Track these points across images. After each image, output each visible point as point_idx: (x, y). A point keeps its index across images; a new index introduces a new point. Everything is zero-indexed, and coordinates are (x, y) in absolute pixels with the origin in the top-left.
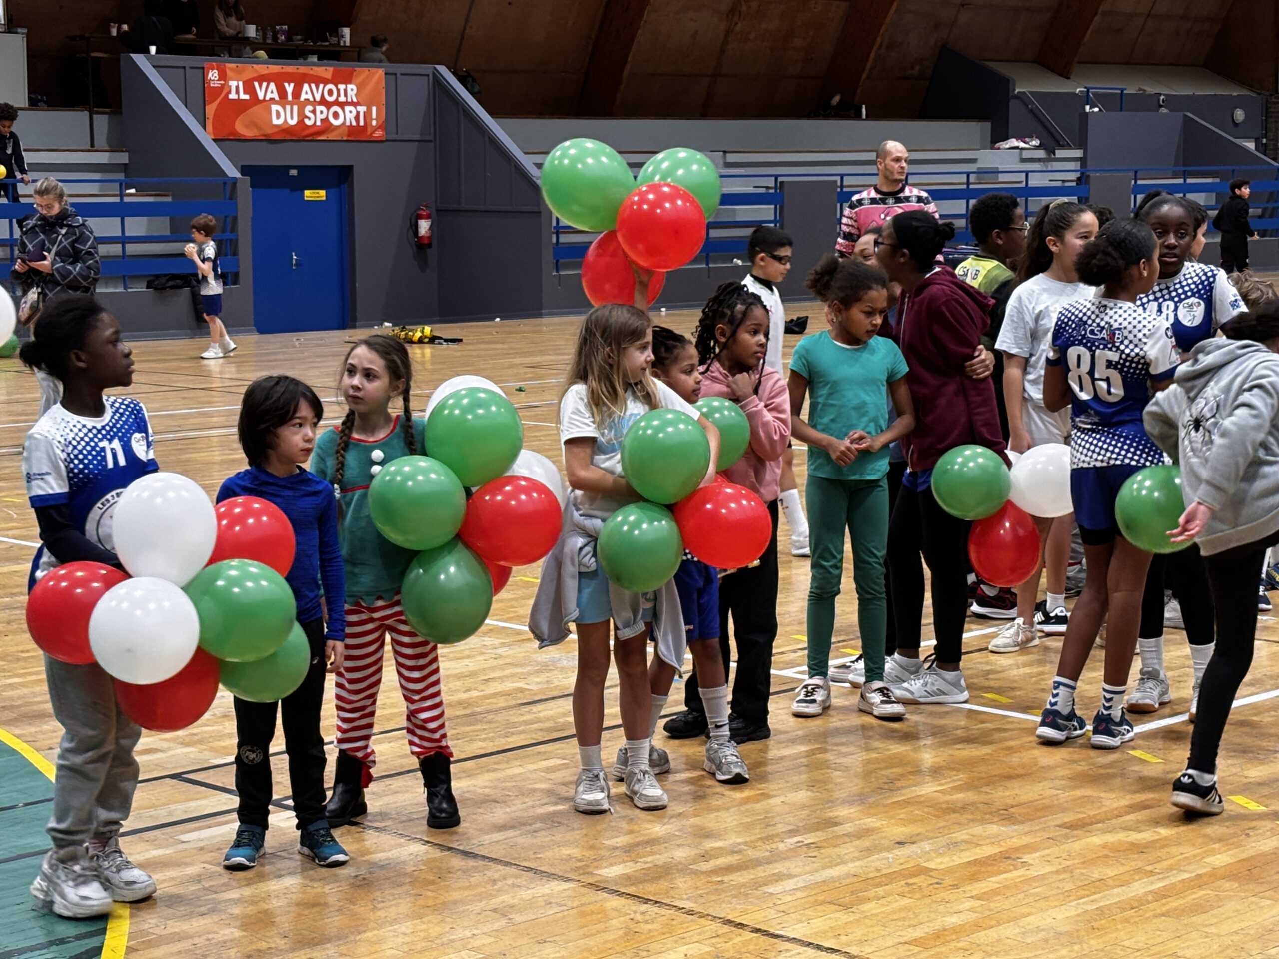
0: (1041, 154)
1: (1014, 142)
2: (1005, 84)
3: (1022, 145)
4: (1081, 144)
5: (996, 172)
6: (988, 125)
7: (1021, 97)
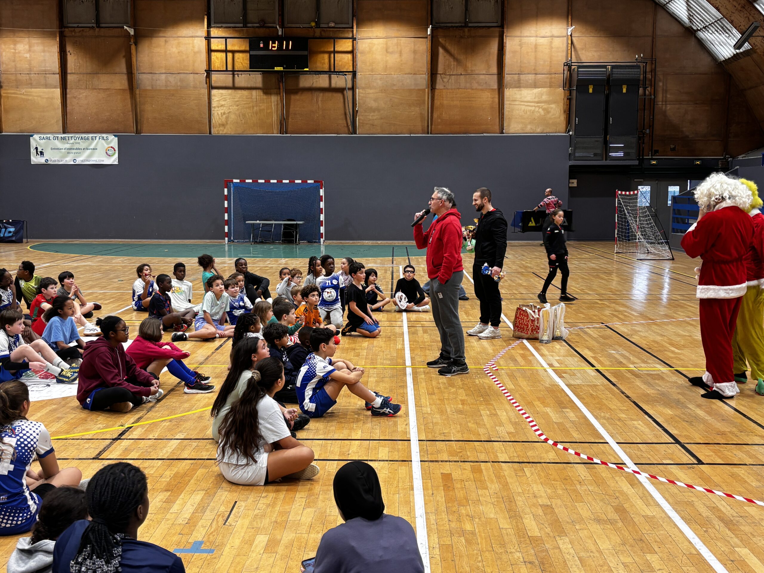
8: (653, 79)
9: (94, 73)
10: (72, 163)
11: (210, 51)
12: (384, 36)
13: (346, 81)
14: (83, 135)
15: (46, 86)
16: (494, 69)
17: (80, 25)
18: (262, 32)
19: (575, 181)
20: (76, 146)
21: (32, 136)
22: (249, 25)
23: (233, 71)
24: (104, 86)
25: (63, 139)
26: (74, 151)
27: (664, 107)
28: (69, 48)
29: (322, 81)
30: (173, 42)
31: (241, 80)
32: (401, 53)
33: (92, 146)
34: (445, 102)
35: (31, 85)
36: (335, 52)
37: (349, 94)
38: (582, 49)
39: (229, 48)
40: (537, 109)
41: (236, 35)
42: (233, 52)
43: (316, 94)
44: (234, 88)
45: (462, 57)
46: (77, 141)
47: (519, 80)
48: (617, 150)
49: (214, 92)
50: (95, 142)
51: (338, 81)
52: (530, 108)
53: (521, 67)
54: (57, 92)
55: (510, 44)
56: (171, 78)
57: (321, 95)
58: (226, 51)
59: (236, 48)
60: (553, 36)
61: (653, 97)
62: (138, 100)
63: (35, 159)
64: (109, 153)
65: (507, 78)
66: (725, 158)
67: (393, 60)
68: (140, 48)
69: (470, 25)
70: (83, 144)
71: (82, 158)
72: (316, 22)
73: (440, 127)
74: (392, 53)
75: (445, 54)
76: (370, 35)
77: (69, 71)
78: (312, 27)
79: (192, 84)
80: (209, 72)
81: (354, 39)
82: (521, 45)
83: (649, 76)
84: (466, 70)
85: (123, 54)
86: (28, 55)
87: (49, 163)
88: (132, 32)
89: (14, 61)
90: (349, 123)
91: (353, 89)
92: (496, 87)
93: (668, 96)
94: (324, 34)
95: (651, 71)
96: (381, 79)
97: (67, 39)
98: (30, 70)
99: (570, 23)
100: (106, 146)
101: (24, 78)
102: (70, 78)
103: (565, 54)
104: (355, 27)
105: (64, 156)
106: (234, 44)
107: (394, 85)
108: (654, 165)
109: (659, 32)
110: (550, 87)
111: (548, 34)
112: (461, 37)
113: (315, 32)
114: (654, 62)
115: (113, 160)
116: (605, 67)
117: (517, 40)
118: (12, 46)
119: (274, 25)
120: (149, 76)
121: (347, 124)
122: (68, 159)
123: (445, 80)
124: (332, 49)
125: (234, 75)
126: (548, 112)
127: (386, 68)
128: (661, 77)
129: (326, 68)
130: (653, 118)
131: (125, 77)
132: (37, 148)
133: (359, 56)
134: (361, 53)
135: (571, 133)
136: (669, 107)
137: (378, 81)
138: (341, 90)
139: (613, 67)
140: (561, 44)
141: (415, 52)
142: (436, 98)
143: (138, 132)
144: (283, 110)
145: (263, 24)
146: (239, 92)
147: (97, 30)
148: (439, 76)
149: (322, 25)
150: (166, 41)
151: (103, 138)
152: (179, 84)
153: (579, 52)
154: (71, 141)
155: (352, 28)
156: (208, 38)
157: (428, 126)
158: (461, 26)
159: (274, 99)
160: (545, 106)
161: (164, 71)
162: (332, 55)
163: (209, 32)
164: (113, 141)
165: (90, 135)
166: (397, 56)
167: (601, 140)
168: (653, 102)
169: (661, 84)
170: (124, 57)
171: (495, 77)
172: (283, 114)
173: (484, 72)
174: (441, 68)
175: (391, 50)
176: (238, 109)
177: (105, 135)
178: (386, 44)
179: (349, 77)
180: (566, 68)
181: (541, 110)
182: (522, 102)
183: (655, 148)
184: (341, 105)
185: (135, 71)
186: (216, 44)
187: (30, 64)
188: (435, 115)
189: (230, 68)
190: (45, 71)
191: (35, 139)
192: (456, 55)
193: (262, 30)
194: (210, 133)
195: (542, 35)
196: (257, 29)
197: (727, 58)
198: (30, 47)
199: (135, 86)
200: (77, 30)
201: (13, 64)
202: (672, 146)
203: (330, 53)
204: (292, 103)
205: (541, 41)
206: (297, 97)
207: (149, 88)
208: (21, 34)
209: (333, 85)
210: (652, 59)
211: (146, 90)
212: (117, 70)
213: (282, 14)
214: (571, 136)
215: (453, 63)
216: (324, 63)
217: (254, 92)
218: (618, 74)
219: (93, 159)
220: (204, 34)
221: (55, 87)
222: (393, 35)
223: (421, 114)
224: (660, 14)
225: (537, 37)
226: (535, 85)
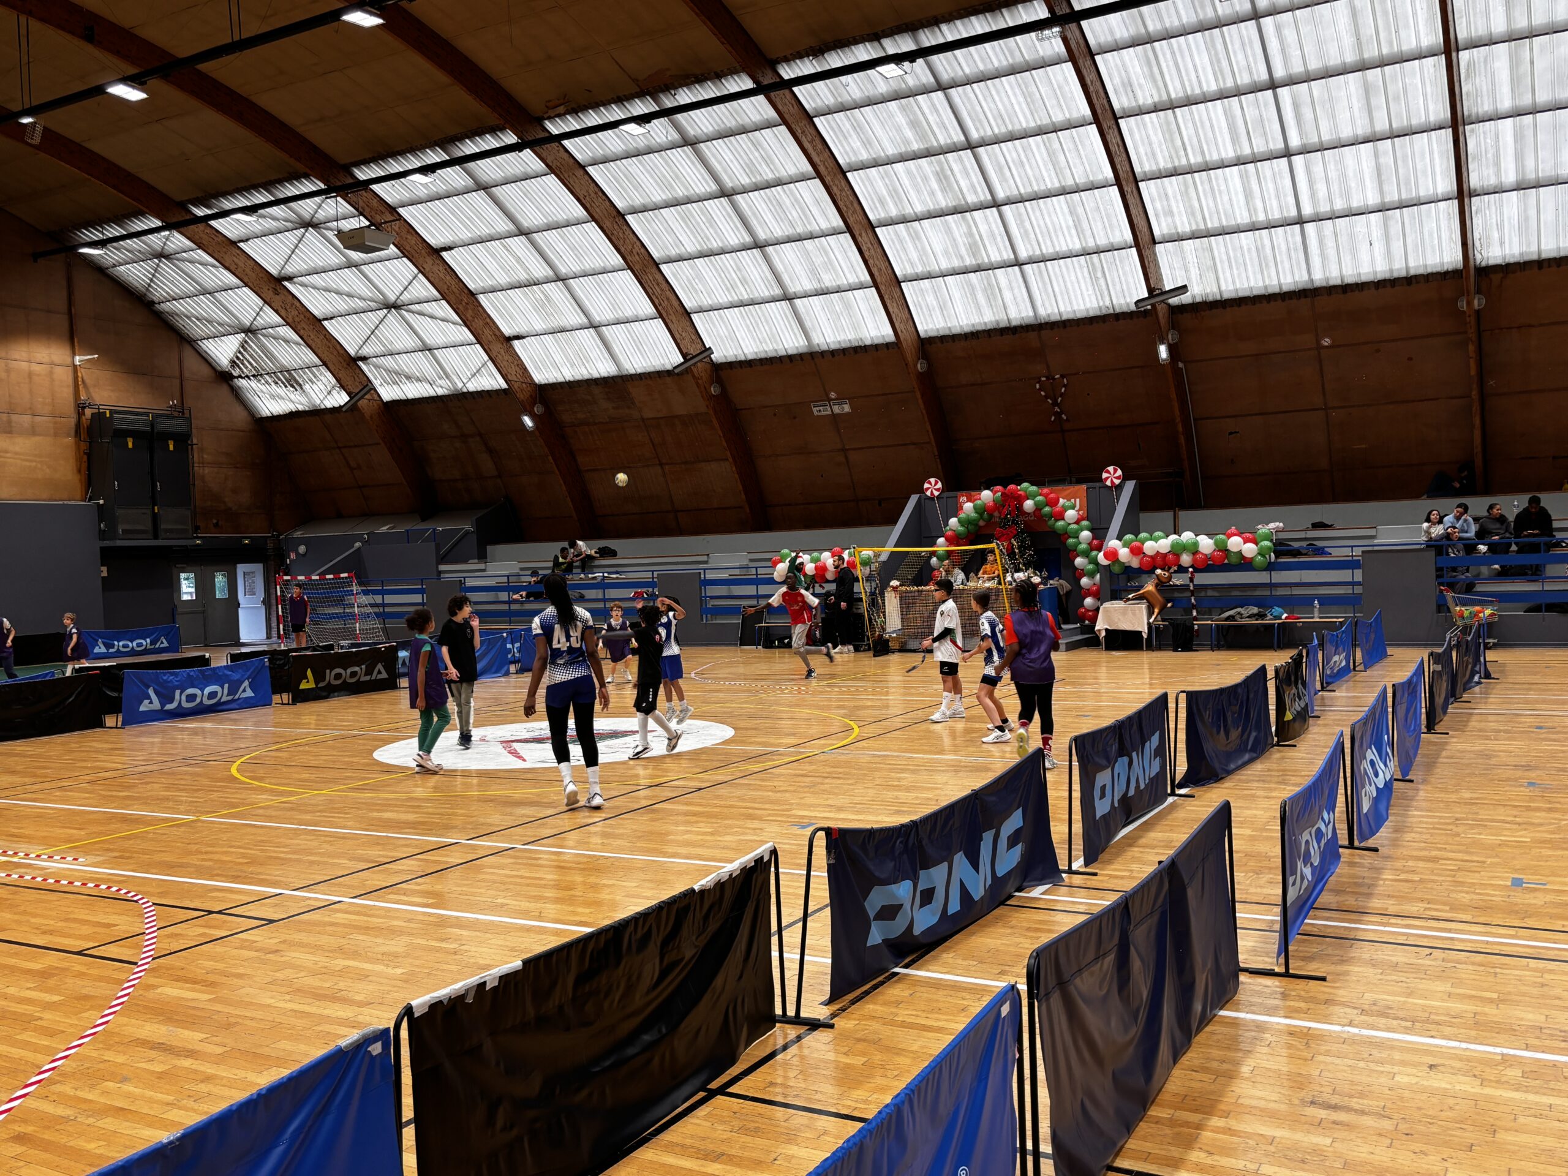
19: (106, 569)
27: (202, 471)
38: (95, 385)
40: (39, 465)
47: (9, 422)
52: (28, 464)
53: (9, 403)
60: (52, 364)
82: (7, 371)
93: (205, 456)
99: (77, 348)
103: (71, 390)
108: (198, 545)
110: (54, 435)
111: (46, 360)
116: (147, 415)
117: (2, 364)
126: (56, 471)
128: (195, 431)
135: (96, 501)
136: (207, 470)
139: (155, 416)
140: (64, 376)
153: (91, 390)
160: (50, 461)
167: (148, 511)
181: (45, 467)
182: (16, 454)
183: (197, 523)
195: (37, 360)
197: (275, 414)
205: (36, 368)
210: (184, 407)
214: (100, 505)
218: (162, 425)
224: (188, 352)
225: (30, 362)
226: (33, 431)
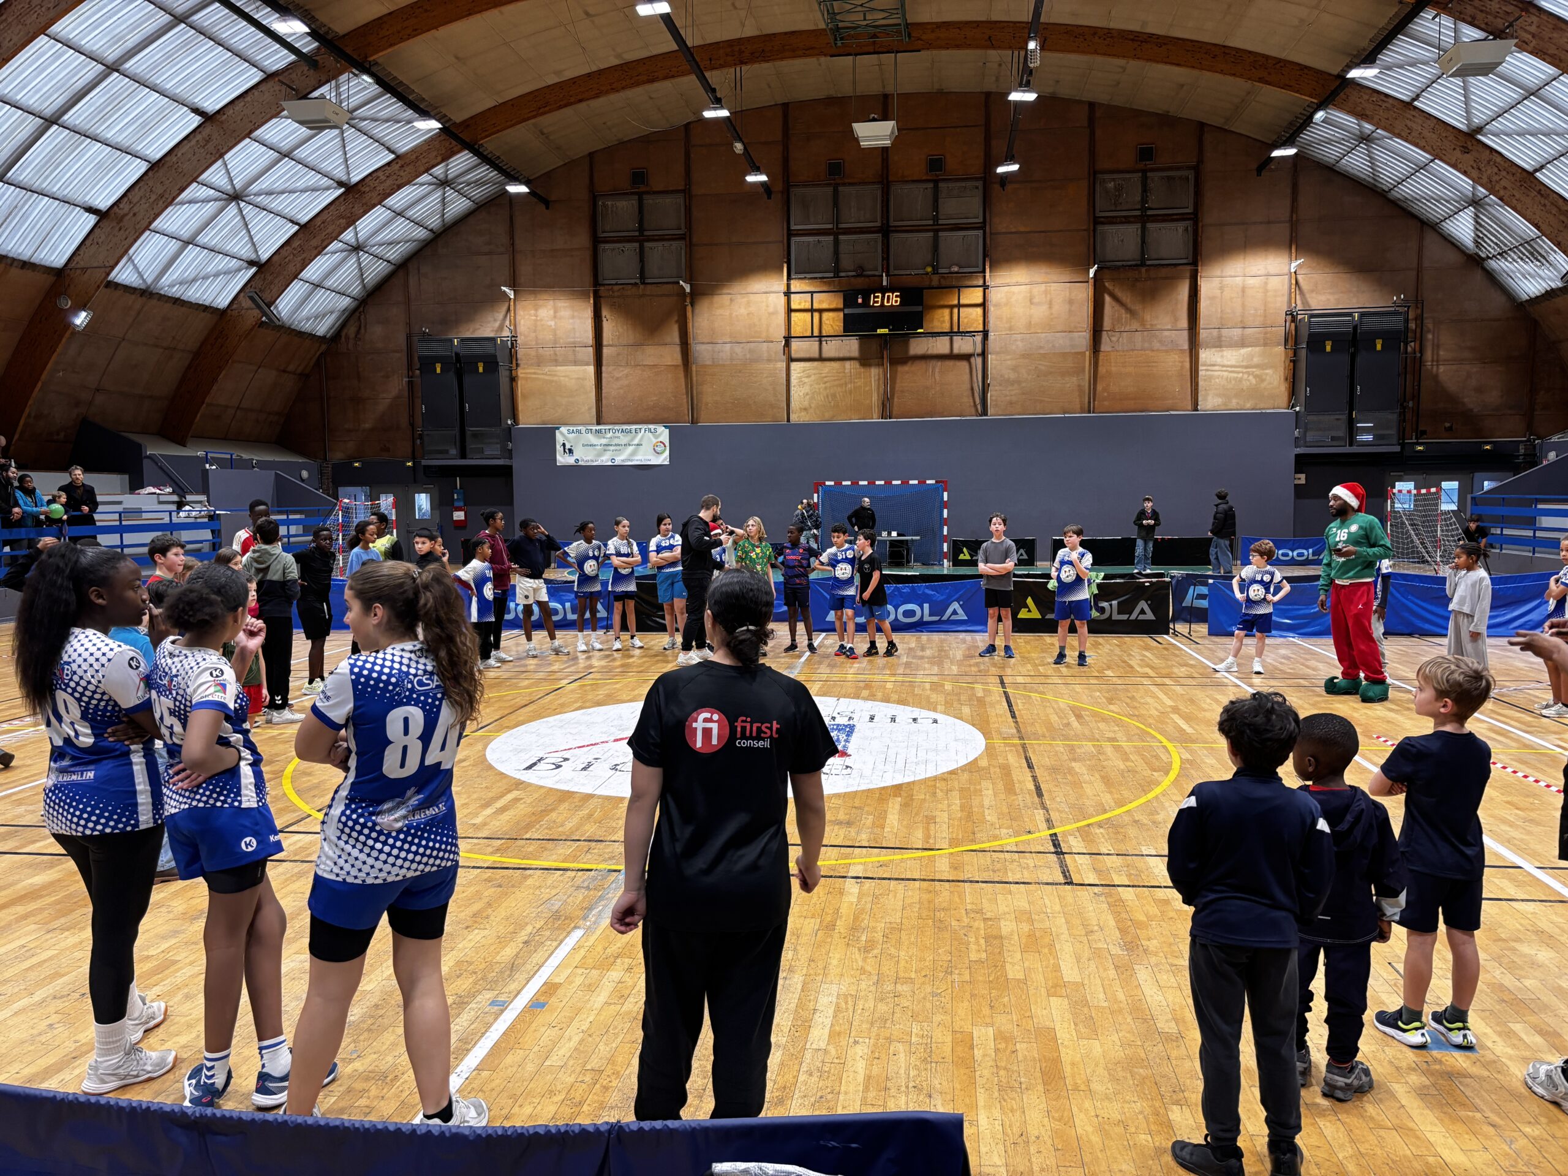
0: (175, 498)
1: (151, 489)
2: (139, 448)
3: (158, 491)
4: (205, 490)
5: (140, 511)
6: (126, 477)
7: (149, 457)
8: (1418, 330)
9: (638, 345)
10: (610, 463)
11: (790, 311)
12: (1027, 281)
13: (974, 343)
14: (625, 427)
15: (576, 363)
16: (1184, 323)
17: (620, 282)
18: (860, 283)
19: (1303, 476)
20: (616, 441)
21: (558, 428)
22: (842, 274)
23: (820, 336)
24: (649, 361)
25: (599, 432)
26: (612, 448)
27: (1435, 368)
28: (605, 313)
29: (941, 346)
30: (741, 300)
31: (831, 348)
32: (1050, 304)
33: (636, 442)
34: (1113, 369)
35: (556, 362)
36: (959, 306)
37: (979, 360)
38: (1312, 291)
39: (816, 306)
40: (1246, 376)
41: (825, 289)
42: (821, 311)
43: (933, 363)
44: (821, 359)
45: (1137, 307)
46: (617, 434)
47: (1220, 337)
48: (1366, 430)
49: (794, 366)
50: (640, 435)
51: (962, 345)
52: (1235, 375)
53: (1221, 318)
54: (591, 369)
55: (1207, 287)
56: (738, 349)
57: (939, 364)
58: (812, 310)
59: (825, 306)
60: (1268, 275)
61: (1418, 355)
62: (694, 379)
63: (562, 459)
64: (658, 449)
65: (1203, 334)
66: (1529, 440)
67: (1039, 313)
68: (697, 311)
69: (1148, 263)
70: (623, 439)
71: (623, 457)
72: (933, 267)
73: (1106, 403)
74: (1039, 304)
75: (1114, 303)
76: (1008, 281)
77: (605, 342)
78: (927, 274)
79: (765, 355)
80: (788, 339)
81: (985, 287)
82: (1222, 288)
83: (1412, 325)
84: (1143, 323)
85: (676, 318)
86: (552, 323)
87: (580, 463)
88: (688, 290)
89: (535, 331)
90: (978, 401)
91: (984, 354)
92: (1186, 346)
93: (1441, 353)
94: (944, 283)
95: (1416, 319)
96: (1022, 340)
97: (602, 300)
98: (555, 342)
99: (1294, 255)
100: (654, 441)
101: (548, 352)
102: (606, 351)
103: (1286, 298)
104: (988, 270)
105: (600, 455)
106: (823, 301)
107: (1041, 348)
108: (1420, 451)
109: (1426, 263)
110: (1265, 345)
111: (1262, 272)
112: (1137, 280)
113: (931, 280)
114: (1419, 305)
115: (663, 459)
116: (1350, 315)
117: (1216, 282)
118: (533, 312)
119: (877, 273)
120: (709, 347)
121: (974, 402)
122: (604, 458)
123: (1113, 339)
124: (956, 302)
125: (821, 342)
126: (1263, 380)
127: (1029, 325)
128: (1430, 326)
129: (946, 327)
130: (1419, 386)
131: (678, 349)
132: (564, 445)
133: (991, 309)
134: (995, 306)
135: (1298, 409)
136: (1442, 369)
137: (1019, 343)
138: (967, 357)
139: (1362, 315)
140: (1279, 285)
141: (1071, 302)
142: (1100, 363)
143: (694, 421)
144: (886, 385)
145: (860, 272)
146: (828, 364)
147: (642, 287)
148: (1104, 333)
149: (941, 271)
150: (731, 300)
151: (650, 430)
152: (748, 356)
153: (1307, 296)
154: (609, 435)
155: (984, 271)
156: (788, 294)
157: (1089, 402)
158: (1136, 265)
159: (874, 372)
160: (1257, 371)
161: (728, 340)
162: (956, 310)
163: (788, 286)
164: (664, 434)
165: (634, 427)
166: (1045, 307)
167: (1344, 417)
168: (1419, 362)
169: (1430, 336)
170: (677, 322)
171: (1185, 334)
172: (885, 392)
173: (1169, 327)
174: (1107, 323)
175: (1036, 300)
176: (826, 388)
177: (652, 427)
178: (1031, 292)
179: (979, 338)
180: (1289, 318)
181: (1251, 377)
182: (1223, 366)
183: (1420, 428)
184: (967, 377)
185: (691, 341)
186: (797, 302)
187: (555, 335)
188: (1099, 388)
189: (816, 333)
190: (574, 343)
191: (562, 434)
192: (1129, 305)
193: (860, 280)
194: (788, 420)
195: (1253, 274)
196: (852, 279)
197: (1533, 296)
198: (555, 312)
199: (691, 359)
200: (616, 288)
201: (533, 335)
202: (1447, 425)
203: (952, 307)
204: (899, 375)
205: (1251, 281)
206: (906, 368)
207: (709, 362)
208: (545, 297)
209: (956, 351)
210: (1418, 301)
211: (705, 366)
212: (668, 340)
213: (886, 257)
214: (1297, 413)
215: (1125, 315)
216: (943, 322)
217: (848, 364)
218: (1371, 324)
219: (639, 457)
220: (783, 288)
221: (588, 364)
222: (1040, 280)
223: (1079, 386)
224: (1430, 237)
225: (1245, 276)
226: (1242, 343)
